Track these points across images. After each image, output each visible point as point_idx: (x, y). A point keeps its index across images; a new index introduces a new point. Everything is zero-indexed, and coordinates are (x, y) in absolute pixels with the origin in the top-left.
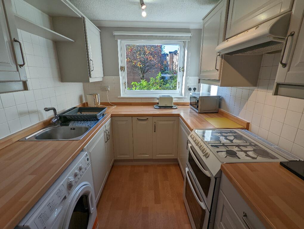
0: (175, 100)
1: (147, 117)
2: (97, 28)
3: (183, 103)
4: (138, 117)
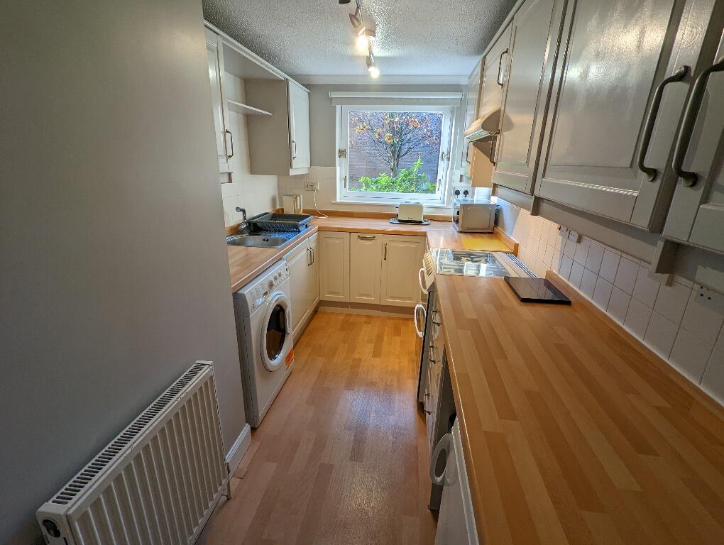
1: (373, 235)
2: (304, 88)
3: (443, 217)
4: (359, 234)
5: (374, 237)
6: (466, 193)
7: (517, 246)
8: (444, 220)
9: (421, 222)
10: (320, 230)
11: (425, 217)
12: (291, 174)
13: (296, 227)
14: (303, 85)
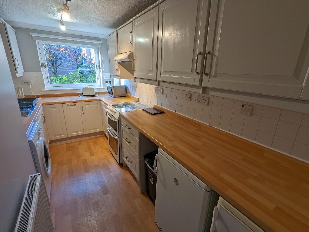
0: (96, 91)
1: (75, 103)
2: (12, 28)
3: (103, 92)
4: (68, 104)
5: (76, 104)
6: (110, 82)
7: (138, 99)
8: (104, 93)
9: (94, 95)
10: (43, 105)
11: (96, 93)
12: (17, 76)
13: (32, 104)
14: (12, 27)
